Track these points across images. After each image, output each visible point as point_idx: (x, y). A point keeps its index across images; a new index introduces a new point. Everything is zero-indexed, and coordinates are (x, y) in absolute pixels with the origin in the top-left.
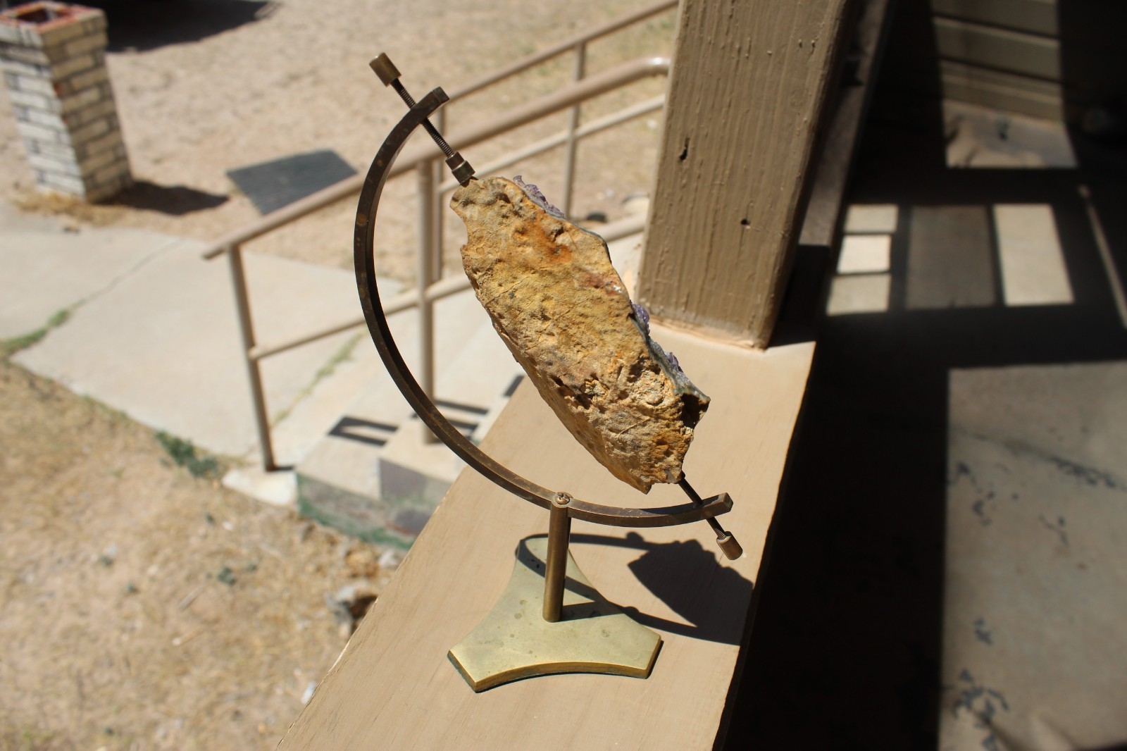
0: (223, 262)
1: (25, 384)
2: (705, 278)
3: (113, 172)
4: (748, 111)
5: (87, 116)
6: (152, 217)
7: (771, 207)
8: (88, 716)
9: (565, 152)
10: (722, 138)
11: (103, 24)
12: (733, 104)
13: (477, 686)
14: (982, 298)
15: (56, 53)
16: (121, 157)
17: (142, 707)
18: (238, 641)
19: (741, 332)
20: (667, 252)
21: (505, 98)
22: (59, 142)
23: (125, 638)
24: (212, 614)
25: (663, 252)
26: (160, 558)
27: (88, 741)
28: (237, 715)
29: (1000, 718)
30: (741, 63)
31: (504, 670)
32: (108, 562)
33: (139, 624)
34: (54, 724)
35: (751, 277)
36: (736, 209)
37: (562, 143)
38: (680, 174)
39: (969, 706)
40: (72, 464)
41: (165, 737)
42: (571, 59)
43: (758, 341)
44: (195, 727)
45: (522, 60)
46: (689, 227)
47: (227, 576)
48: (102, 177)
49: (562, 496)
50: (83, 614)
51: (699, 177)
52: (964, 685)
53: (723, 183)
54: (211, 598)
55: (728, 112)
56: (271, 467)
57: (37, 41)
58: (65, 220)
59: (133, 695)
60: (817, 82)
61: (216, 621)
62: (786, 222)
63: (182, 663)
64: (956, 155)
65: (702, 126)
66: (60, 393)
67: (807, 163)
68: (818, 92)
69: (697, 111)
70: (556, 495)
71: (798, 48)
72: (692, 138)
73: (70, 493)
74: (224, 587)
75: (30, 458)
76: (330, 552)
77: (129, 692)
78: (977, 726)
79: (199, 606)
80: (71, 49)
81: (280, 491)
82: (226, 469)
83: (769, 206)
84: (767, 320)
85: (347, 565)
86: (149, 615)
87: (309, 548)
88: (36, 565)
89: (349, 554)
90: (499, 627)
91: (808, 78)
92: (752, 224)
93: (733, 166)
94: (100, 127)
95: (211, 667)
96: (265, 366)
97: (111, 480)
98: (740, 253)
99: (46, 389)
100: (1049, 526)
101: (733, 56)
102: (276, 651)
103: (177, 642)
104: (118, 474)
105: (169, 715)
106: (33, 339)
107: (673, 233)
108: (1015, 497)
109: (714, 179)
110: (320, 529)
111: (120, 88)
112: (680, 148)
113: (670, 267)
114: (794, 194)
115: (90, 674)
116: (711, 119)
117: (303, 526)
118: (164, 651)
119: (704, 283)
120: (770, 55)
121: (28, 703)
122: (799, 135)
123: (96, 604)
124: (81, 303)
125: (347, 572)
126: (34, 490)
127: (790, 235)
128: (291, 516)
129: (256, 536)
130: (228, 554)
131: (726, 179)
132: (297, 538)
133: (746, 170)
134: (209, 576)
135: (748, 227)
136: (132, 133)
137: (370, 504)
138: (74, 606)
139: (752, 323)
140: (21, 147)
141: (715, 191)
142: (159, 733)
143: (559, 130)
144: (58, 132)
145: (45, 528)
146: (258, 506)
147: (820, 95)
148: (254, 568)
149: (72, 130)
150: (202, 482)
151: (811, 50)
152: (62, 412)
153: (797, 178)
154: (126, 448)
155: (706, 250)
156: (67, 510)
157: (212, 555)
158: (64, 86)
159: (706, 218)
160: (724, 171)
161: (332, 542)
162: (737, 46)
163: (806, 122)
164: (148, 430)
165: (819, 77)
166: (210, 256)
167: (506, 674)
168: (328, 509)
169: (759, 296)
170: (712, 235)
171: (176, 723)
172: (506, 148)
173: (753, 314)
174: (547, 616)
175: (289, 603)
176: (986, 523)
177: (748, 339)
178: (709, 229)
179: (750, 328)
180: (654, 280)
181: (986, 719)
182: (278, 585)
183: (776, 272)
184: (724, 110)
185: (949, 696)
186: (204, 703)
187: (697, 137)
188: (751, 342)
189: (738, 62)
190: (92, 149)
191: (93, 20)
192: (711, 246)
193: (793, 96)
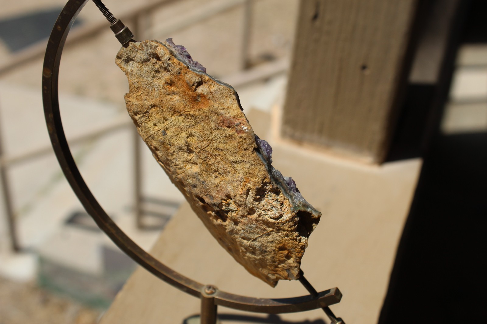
35: (370, 110)
36: (357, 57)
38: (312, 31)
46: (321, 71)
49: (210, 288)
51: (328, 33)
53: (346, 37)
56: (15, 248)
70: (205, 287)
92: (370, 69)
93: (354, 24)
98: (361, 92)
109: (340, 33)
112: (313, 10)
114: (402, 45)
119: (333, 114)
127: (400, 77)
131: (348, 35)
133: (364, 27)
135: (367, 71)
141: (340, 44)
155: (335, 89)
159: (334, 65)
170: (339, 78)
178: (336, 74)
179: (369, 148)
183: (389, 106)
192: (338, 86)
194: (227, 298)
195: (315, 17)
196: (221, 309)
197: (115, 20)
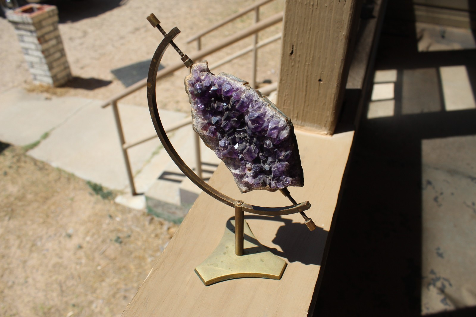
0: (110, 109)
1: (32, 164)
2: (305, 105)
3: (64, 74)
4: (318, 32)
5: (52, 51)
6: (81, 92)
7: (331, 73)
8: (65, 299)
9: (252, 54)
10: (308, 44)
11: (56, 12)
12: (311, 29)
13: (206, 283)
14: (435, 108)
15: (38, 25)
16: (67, 67)
17: (86, 295)
18: (124, 267)
19: (322, 128)
20: (287, 95)
21: (227, 33)
22: (41, 63)
23: (78, 267)
24: (113, 256)
25: (286, 95)
26: (90, 233)
27: (66, 310)
28: (125, 297)
29: (448, 290)
30: (314, 10)
31: (218, 277)
32: (70, 236)
33: (84, 261)
34: (52, 303)
35: (324, 104)
36: (316, 75)
37: (251, 51)
38: (291, 61)
39: (434, 285)
40: (53, 196)
41: (96, 307)
42: (253, 14)
43: (329, 132)
44: (108, 303)
45: (233, 16)
46: (296, 84)
47: (118, 240)
48: (60, 76)
49: (240, 202)
50: (61, 258)
51: (299, 62)
52: (432, 276)
53: (309, 64)
54: (112, 249)
55: (309, 33)
56: (135, 194)
57: (30, 21)
58: (46, 95)
59: (82, 290)
60: (348, 17)
61: (115, 259)
62: (338, 79)
63: (102, 276)
64: (422, 47)
65: (299, 39)
66: (47, 167)
67: (345, 53)
68: (348, 21)
69: (296, 33)
70: (237, 201)
71: (339, 2)
72: (295, 45)
73: (53, 208)
74: (117, 245)
75: (36, 194)
76: (161, 228)
77: (80, 289)
78: (438, 294)
79: (107, 253)
80: (44, 23)
81: (139, 204)
82: (116, 195)
83: (330, 73)
84: (332, 123)
85: (168, 233)
86: (87, 257)
87: (152, 227)
88: (41, 238)
89: (169, 229)
90: (216, 258)
91: (344, 15)
92: (323, 81)
93: (313, 56)
94: (58, 55)
95: (114, 278)
96: (130, 152)
97: (69, 202)
98: (319, 94)
99: (41, 165)
100: (468, 206)
101: (310, 8)
102: (140, 270)
103: (99, 268)
104: (72, 199)
105: (97, 298)
106: (35, 145)
107: (289, 87)
108: (452, 194)
109: (306, 62)
110: (156, 219)
111: (65, 38)
112: (290, 50)
113: (289, 102)
114: (341, 67)
115: (65, 282)
116: (302, 36)
117: (149, 218)
118: (94, 272)
119: (304, 107)
120: (326, 6)
121: (41, 295)
122: (341, 41)
123: (66, 254)
124: (54, 129)
125: (168, 236)
126: (38, 207)
127: (340, 85)
128: (144, 214)
129: (130, 223)
130: (119, 231)
131: (311, 62)
132: (147, 223)
133: (319, 58)
134: (111, 240)
135: (322, 82)
136: (71, 57)
137: (177, 208)
138: (57, 255)
139: (326, 124)
140: (26, 66)
141: (306, 68)
142: (93, 306)
143: (249, 45)
144: (41, 58)
145: (44, 222)
146: (130, 210)
147: (349, 23)
148: (129, 236)
149: (46, 57)
150: (106, 201)
151: (344, 3)
152: (48, 175)
153: (342, 60)
154: (75, 188)
155: (304, 93)
156: (52, 215)
157: (112, 231)
158: (42, 39)
159: (303, 79)
160: (309, 59)
161: (161, 224)
162: (312, 3)
163: (344, 35)
164: (83, 181)
165: (348, 15)
166: (105, 107)
167: (219, 278)
168: (159, 210)
169: (328, 112)
170: (306, 87)
171: (100, 301)
172: (228, 54)
173: (326, 120)
174: (237, 253)
175: (145, 250)
176: (440, 206)
177: (325, 131)
178: (305, 84)
179: (325, 126)
180: (282, 107)
181: (442, 290)
182: (140, 243)
183: (335, 101)
184: (308, 32)
185: (425, 281)
186: (112, 293)
187: (297, 44)
188: (326, 132)
189: (313, 10)
190: (55, 64)
191: (52, 11)
192: (306, 91)
193: (338, 24)
194: (248, 207)
195: (292, 53)
196: (246, 213)
197: (183, 55)
